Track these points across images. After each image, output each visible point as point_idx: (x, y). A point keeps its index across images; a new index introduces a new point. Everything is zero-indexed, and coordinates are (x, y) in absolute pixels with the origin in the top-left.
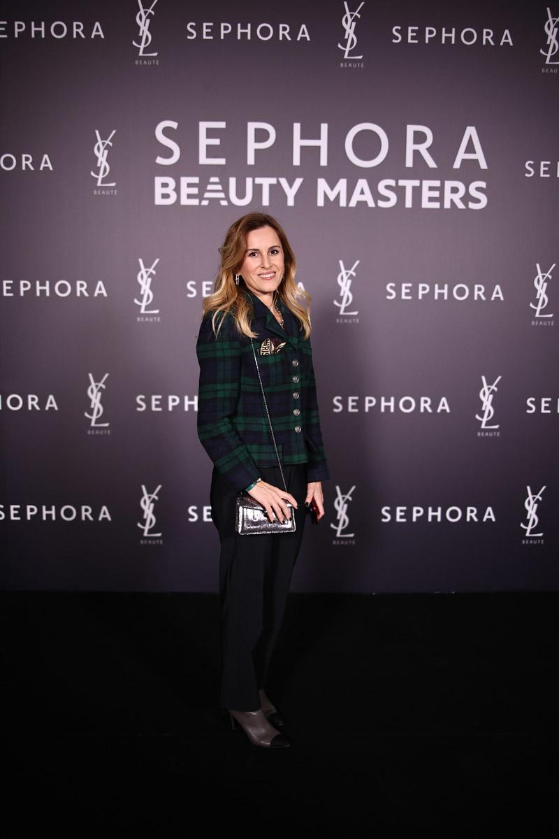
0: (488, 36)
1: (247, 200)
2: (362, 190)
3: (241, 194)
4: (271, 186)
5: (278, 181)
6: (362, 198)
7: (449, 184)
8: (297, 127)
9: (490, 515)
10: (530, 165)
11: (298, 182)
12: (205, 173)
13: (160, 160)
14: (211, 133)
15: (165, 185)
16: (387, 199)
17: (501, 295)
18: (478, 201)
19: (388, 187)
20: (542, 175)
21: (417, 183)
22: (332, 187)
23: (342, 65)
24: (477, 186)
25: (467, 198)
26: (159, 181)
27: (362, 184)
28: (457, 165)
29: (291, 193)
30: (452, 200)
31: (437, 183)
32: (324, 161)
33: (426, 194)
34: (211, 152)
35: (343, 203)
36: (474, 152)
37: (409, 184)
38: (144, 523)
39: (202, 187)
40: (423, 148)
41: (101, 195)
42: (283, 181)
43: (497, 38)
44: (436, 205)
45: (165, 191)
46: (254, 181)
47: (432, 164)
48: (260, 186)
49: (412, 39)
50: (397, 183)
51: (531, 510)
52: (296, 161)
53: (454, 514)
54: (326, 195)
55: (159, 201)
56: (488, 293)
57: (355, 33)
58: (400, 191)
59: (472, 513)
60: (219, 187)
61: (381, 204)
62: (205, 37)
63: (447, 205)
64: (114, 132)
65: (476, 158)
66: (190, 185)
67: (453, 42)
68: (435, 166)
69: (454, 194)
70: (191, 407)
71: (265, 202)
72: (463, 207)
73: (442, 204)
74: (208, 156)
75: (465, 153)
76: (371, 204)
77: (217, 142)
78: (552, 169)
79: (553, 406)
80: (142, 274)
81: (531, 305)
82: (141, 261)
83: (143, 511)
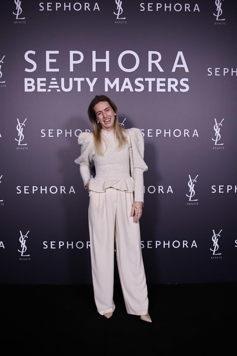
0: (187, 7)
1: (70, 89)
2: (127, 83)
3: (67, 86)
4: (81, 81)
5: (85, 79)
6: (127, 87)
7: (170, 80)
8: (94, 53)
9: (194, 244)
10: (210, 70)
11: (95, 80)
13: (27, 70)
14: (52, 56)
15: (29, 82)
16: (139, 88)
17: (197, 134)
18: (185, 88)
19: (139, 82)
20: (216, 75)
21: (154, 79)
22: (112, 83)
23: (116, 22)
24: (184, 81)
25: (179, 87)
26: (26, 80)
27: (127, 80)
28: (174, 70)
29: (92, 85)
30: (171, 88)
31: (164, 80)
32: (108, 70)
33: (159, 85)
34: (52, 65)
35: (117, 90)
36: (182, 64)
37: (150, 80)
38: (21, 250)
39: (48, 83)
40: (156, 62)
42: (88, 80)
43: (192, 8)
44: (164, 90)
45: (30, 85)
46: (73, 79)
47: (161, 70)
48: (77, 81)
49: (150, 9)
50: (144, 80)
51: (215, 242)
52: (94, 70)
53: (176, 244)
54: (109, 86)
55: (26, 90)
56: (191, 133)
57: (122, 6)
58: (146, 84)
59: (185, 244)
60: (56, 83)
61: (136, 90)
62: (48, 10)
63: (169, 90)
64: (4, 56)
65: (183, 67)
66: (41, 82)
67: (170, 10)
68: (163, 71)
69: (172, 85)
70: (44, 191)
71: (79, 90)
72: (177, 91)
73: (167, 90)
74: (50, 68)
75: (177, 64)
76: (132, 90)
77: (55, 61)
78: (221, 72)
79: (225, 189)
80: (19, 126)
81: (213, 139)
82: (18, 119)
83: (21, 244)
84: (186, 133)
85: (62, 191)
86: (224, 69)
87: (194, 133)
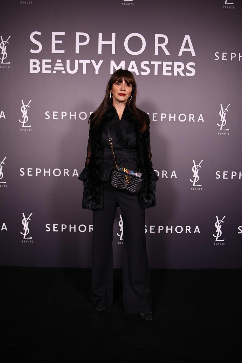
1: (75, 71)
2: (133, 66)
3: (72, 68)
4: (87, 64)
5: (91, 62)
6: (133, 70)
7: (176, 64)
8: (100, 35)
9: (197, 230)
10: (217, 54)
11: (101, 62)
12: (54, 57)
13: (32, 51)
14: (57, 38)
15: (34, 63)
16: (145, 71)
17: (202, 119)
18: (191, 72)
19: (145, 65)
20: (223, 59)
21: (160, 63)
22: (118, 65)
23: (123, 4)
24: (191, 65)
25: (185, 71)
26: (31, 61)
27: (133, 63)
28: (180, 54)
29: (97, 68)
30: (178, 71)
31: (170, 63)
32: (113, 52)
33: (165, 68)
34: (58, 47)
36: (189, 48)
37: (156, 64)
38: (23, 232)
39: (53, 64)
40: (163, 46)
41: (3, 68)
42: (93, 62)
44: (170, 74)
45: (35, 66)
46: (79, 62)
47: (167, 53)
48: (82, 64)
50: (150, 63)
51: (218, 228)
52: (100, 52)
53: (179, 229)
54: (114, 68)
55: (31, 71)
56: (196, 118)
58: (152, 67)
59: (188, 229)
60: (61, 65)
61: (142, 73)
63: (175, 74)
64: (10, 37)
65: (190, 51)
66: (47, 64)
68: (169, 55)
69: (179, 69)
70: (47, 174)
71: (84, 72)
72: (183, 75)
73: (173, 74)
74: (56, 49)
75: (184, 48)
76: (137, 73)
77: (60, 42)
78: (228, 57)
79: (229, 175)
80: (23, 107)
81: (218, 124)
82: (22, 101)
83: (23, 226)
84: (192, 117)
85: (66, 174)
86: (232, 54)
87: (200, 118)
